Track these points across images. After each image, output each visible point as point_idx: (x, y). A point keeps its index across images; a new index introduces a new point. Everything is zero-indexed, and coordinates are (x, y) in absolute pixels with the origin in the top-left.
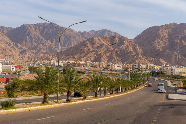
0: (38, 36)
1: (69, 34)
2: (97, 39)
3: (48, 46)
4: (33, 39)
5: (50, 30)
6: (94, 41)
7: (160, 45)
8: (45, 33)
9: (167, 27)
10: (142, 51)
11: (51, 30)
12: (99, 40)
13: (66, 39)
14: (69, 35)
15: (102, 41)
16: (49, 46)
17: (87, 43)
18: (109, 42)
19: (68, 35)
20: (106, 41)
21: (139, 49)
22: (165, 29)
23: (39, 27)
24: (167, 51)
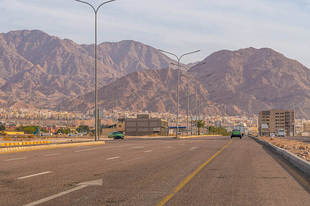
0: (17, 56)
1: (69, 51)
2: (142, 75)
3: (39, 76)
4: (10, 63)
5: (35, 43)
6: (139, 77)
7: (232, 83)
8: (25, 49)
9: (241, 54)
10: (207, 92)
11: (37, 45)
12: (145, 75)
13: (66, 62)
14: (70, 54)
15: (149, 77)
16: (41, 76)
17: (129, 80)
18: (158, 78)
19: (68, 53)
20: (154, 77)
21: (203, 90)
22: (239, 57)
23: (15, 38)
24: (242, 93)
